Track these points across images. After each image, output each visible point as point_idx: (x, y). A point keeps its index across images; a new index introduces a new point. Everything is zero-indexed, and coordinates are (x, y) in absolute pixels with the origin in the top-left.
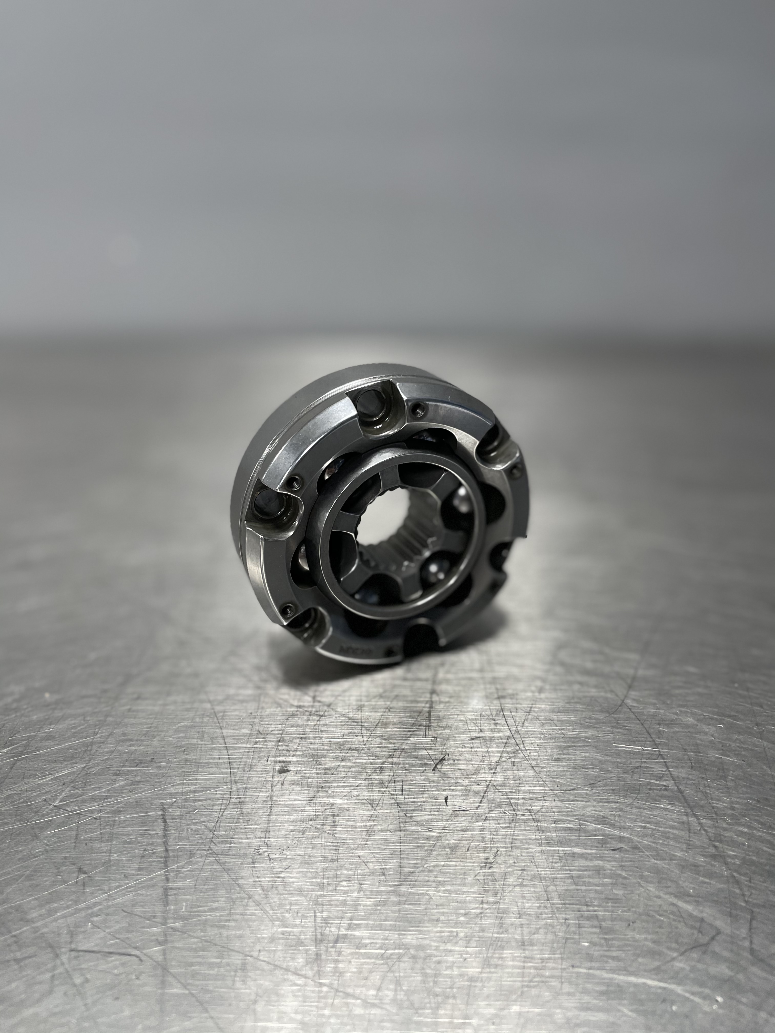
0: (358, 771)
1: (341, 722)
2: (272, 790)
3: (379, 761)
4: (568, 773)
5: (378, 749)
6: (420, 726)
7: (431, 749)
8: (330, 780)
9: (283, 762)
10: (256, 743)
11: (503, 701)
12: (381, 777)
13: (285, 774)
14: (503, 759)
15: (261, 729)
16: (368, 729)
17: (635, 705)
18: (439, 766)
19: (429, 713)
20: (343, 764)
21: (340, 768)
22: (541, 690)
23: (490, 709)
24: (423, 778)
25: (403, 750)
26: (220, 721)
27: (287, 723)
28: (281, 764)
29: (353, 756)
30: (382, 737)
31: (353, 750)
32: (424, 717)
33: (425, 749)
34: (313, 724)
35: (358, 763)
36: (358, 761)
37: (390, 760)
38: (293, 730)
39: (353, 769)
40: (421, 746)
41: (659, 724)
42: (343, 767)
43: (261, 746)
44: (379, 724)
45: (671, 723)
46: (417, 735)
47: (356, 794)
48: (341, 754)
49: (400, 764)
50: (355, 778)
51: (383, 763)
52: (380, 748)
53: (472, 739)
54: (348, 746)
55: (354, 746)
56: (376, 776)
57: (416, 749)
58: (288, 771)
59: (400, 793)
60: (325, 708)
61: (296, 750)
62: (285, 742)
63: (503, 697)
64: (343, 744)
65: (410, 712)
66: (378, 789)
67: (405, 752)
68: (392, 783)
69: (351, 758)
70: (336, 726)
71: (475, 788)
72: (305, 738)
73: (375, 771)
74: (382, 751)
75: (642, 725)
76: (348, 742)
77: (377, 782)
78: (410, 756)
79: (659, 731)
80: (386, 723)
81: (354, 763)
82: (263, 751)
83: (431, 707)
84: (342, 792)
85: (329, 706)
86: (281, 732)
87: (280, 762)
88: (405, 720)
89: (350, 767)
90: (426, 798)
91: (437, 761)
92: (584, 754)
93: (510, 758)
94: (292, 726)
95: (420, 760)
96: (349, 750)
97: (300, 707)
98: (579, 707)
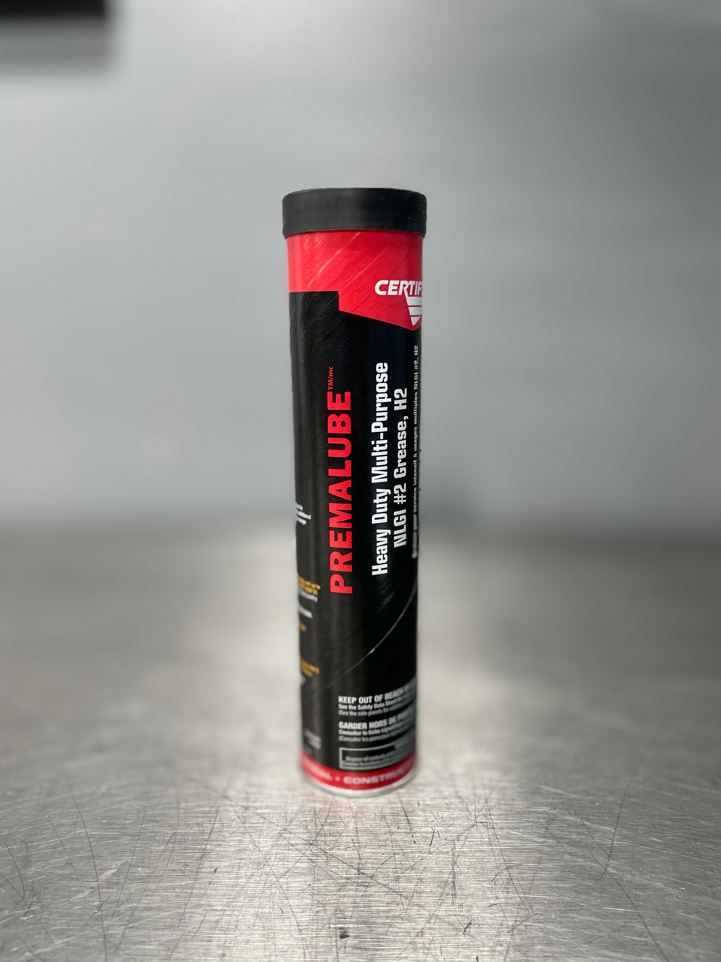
0: (404, 936)
1: (384, 892)
2: (337, 953)
3: (419, 927)
4: (570, 934)
5: (417, 916)
6: (448, 894)
7: (459, 915)
8: (382, 944)
9: (342, 928)
10: (318, 912)
11: (510, 871)
12: (423, 940)
13: (346, 939)
14: (518, 923)
15: (320, 899)
16: (406, 898)
17: (615, 872)
18: (468, 930)
19: (453, 882)
20: (391, 929)
21: (389, 933)
22: (539, 861)
23: (501, 878)
24: (456, 941)
25: (437, 917)
26: (286, 892)
27: (341, 893)
28: (341, 930)
29: (398, 923)
30: (419, 905)
31: (397, 917)
32: (450, 886)
33: (455, 915)
34: (361, 894)
35: (403, 928)
36: (402, 927)
37: (428, 925)
38: (345, 900)
39: (400, 934)
40: (451, 913)
41: (636, 889)
42: (392, 932)
43: (322, 914)
44: (415, 894)
45: (645, 888)
46: (446, 903)
47: (405, 955)
48: (388, 921)
49: (436, 929)
50: (402, 942)
51: (422, 929)
52: (418, 914)
53: (490, 906)
54: (392, 914)
55: (397, 914)
56: (418, 940)
57: (447, 916)
58: (347, 936)
59: (440, 954)
60: (369, 880)
61: (351, 917)
62: (341, 911)
63: (510, 867)
64: (388, 911)
65: (438, 882)
66: (422, 951)
67: (439, 919)
68: (432, 945)
69: (397, 924)
70: (380, 896)
71: (499, 948)
72: (357, 907)
73: (417, 936)
74: (421, 918)
75: (623, 890)
76: (392, 910)
77: (420, 945)
78: (444, 922)
79: (637, 895)
80: (420, 893)
81: (400, 928)
82: (324, 919)
83: (454, 878)
84: (394, 954)
85: (372, 877)
86: (336, 901)
87: (340, 928)
88: (435, 890)
89: (397, 932)
90: (461, 958)
91: (466, 926)
92: (580, 917)
93: (523, 921)
94: (344, 896)
95: (452, 925)
96: (394, 917)
97: (348, 878)
98: (572, 875)
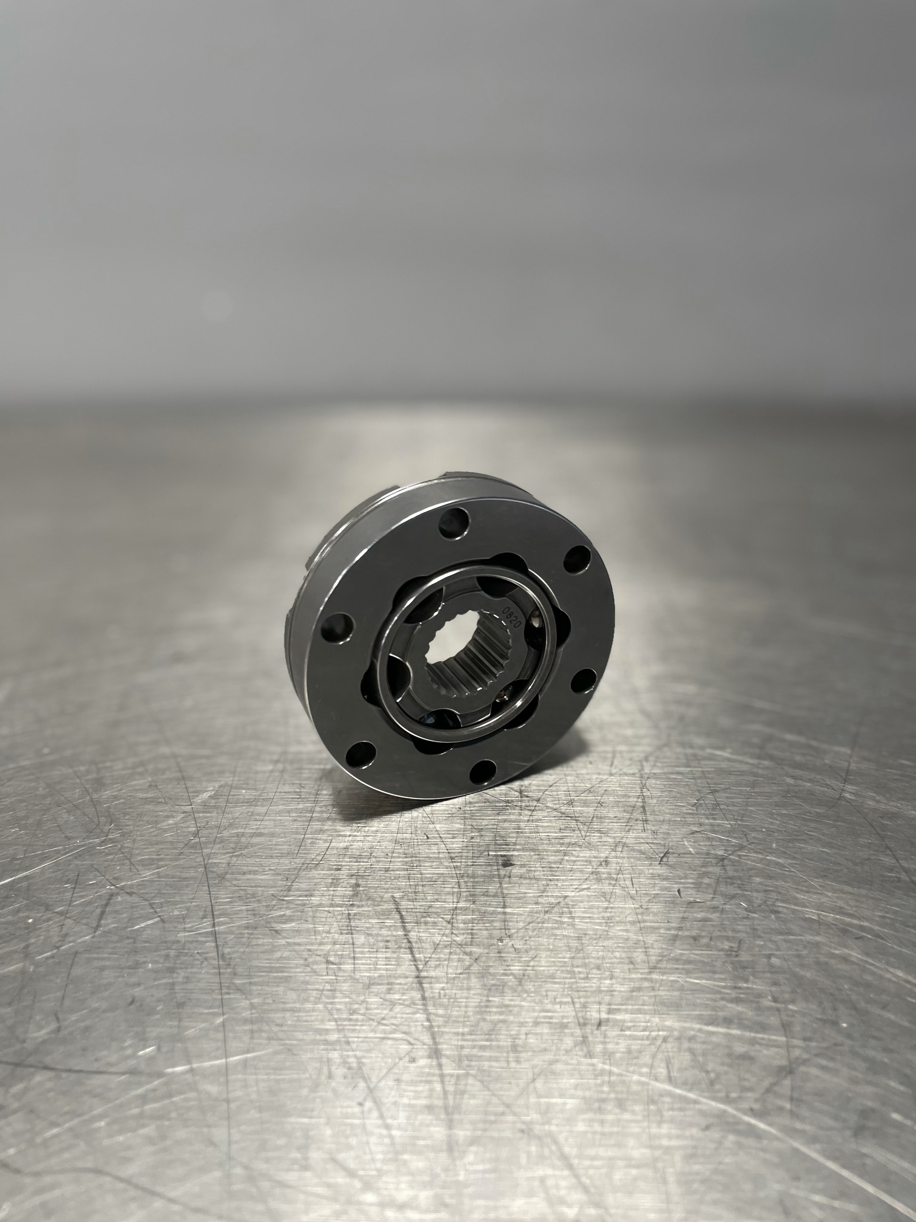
0: (583, 865)
1: (555, 817)
2: (501, 883)
3: (602, 855)
4: (798, 866)
5: (599, 843)
6: (637, 820)
7: (653, 843)
8: (557, 874)
9: (505, 856)
10: (472, 838)
11: (717, 795)
12: (608, 870)
13: (510, 868)
14: (730, 853)
15: (474, 824)
16: (584, 824)
17: (853, 798)
18: (665, 859)
19: (643, 807)
20: (566, 858)
21: (564, 862)
22: (753, 785)
23: (705, 804)
24: (651, 871)
25: (624, 845)
26: (430, 816)
27: (500, 818)
28: (503, 858)
29: (575, 850)
30: (599, 831)
31: (573, 844)
32: (639, 811)
33: (647, 843)
34: (526, 818)
35: (582, 857)
36: (581, 855)
37: (613, 854)
38: (506, 825)
39: (578, 863)
40: (642, 841)
41: (882, 817)
42: (567, 861)
43: (478, 840)
44: (595, 819)
45: (893, 816)
46: (635, 829)
47: (586, 886)
48: (562, 849)
49: (624, 858)
50: (581, 871)
51: (606, 857)
52: (600, 842)
53: (692, 833)
54: (567, 841)
55: (573, 841)
56: (601, 869)
57: (637, 843)
58: (511, 865)
59: (631, 886)
60: (535, 803)
61: (515, 844)
62: (502, 837)
63: (716, 791)
64: (562, 838)
65: (623, 807)
66: (607, 882)
67: (627, 847)
68: (620, 876)
69: (573, 852)
70: (550, 821)
71: (706, 880)
72: (522, 833)
73: (601, 865)
74: (604, 845)
75: (865, 818)
76: (567, 836)
77: (605, 876)
78: (634, 850)
79: (883, 824)
80: (601, 818)
81: (578, 857)
82: (482, 846)
83: (644, 802)
84: (572, 885)
85: (538, 800)
86: (495, 827)
87: (502, 856)
88: (619, 815)
89: (575, 861)
90: (659, 890)
91: (662, 855)
92: (810, 848)
93: (735, 851)
94: (505, 821)
95: (644, 854)
96: (569, 844)
97: (508, 802)
98: (797, 801)
